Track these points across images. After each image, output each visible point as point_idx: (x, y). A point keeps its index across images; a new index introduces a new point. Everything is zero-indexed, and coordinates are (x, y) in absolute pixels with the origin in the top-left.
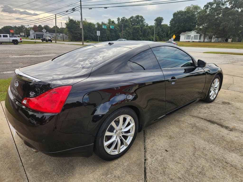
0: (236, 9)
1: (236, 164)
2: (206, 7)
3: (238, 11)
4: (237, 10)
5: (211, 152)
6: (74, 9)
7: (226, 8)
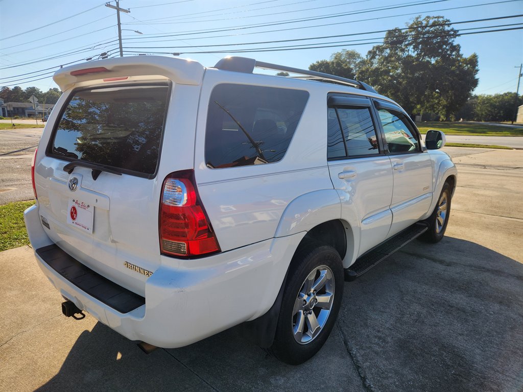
0: (427, 59)
1: (464, 307)
2: (373, 54)
3: (431, 63)
4: (428, 61)
5: (426, 295)
6: (105, 54)
7: (409, 56)
